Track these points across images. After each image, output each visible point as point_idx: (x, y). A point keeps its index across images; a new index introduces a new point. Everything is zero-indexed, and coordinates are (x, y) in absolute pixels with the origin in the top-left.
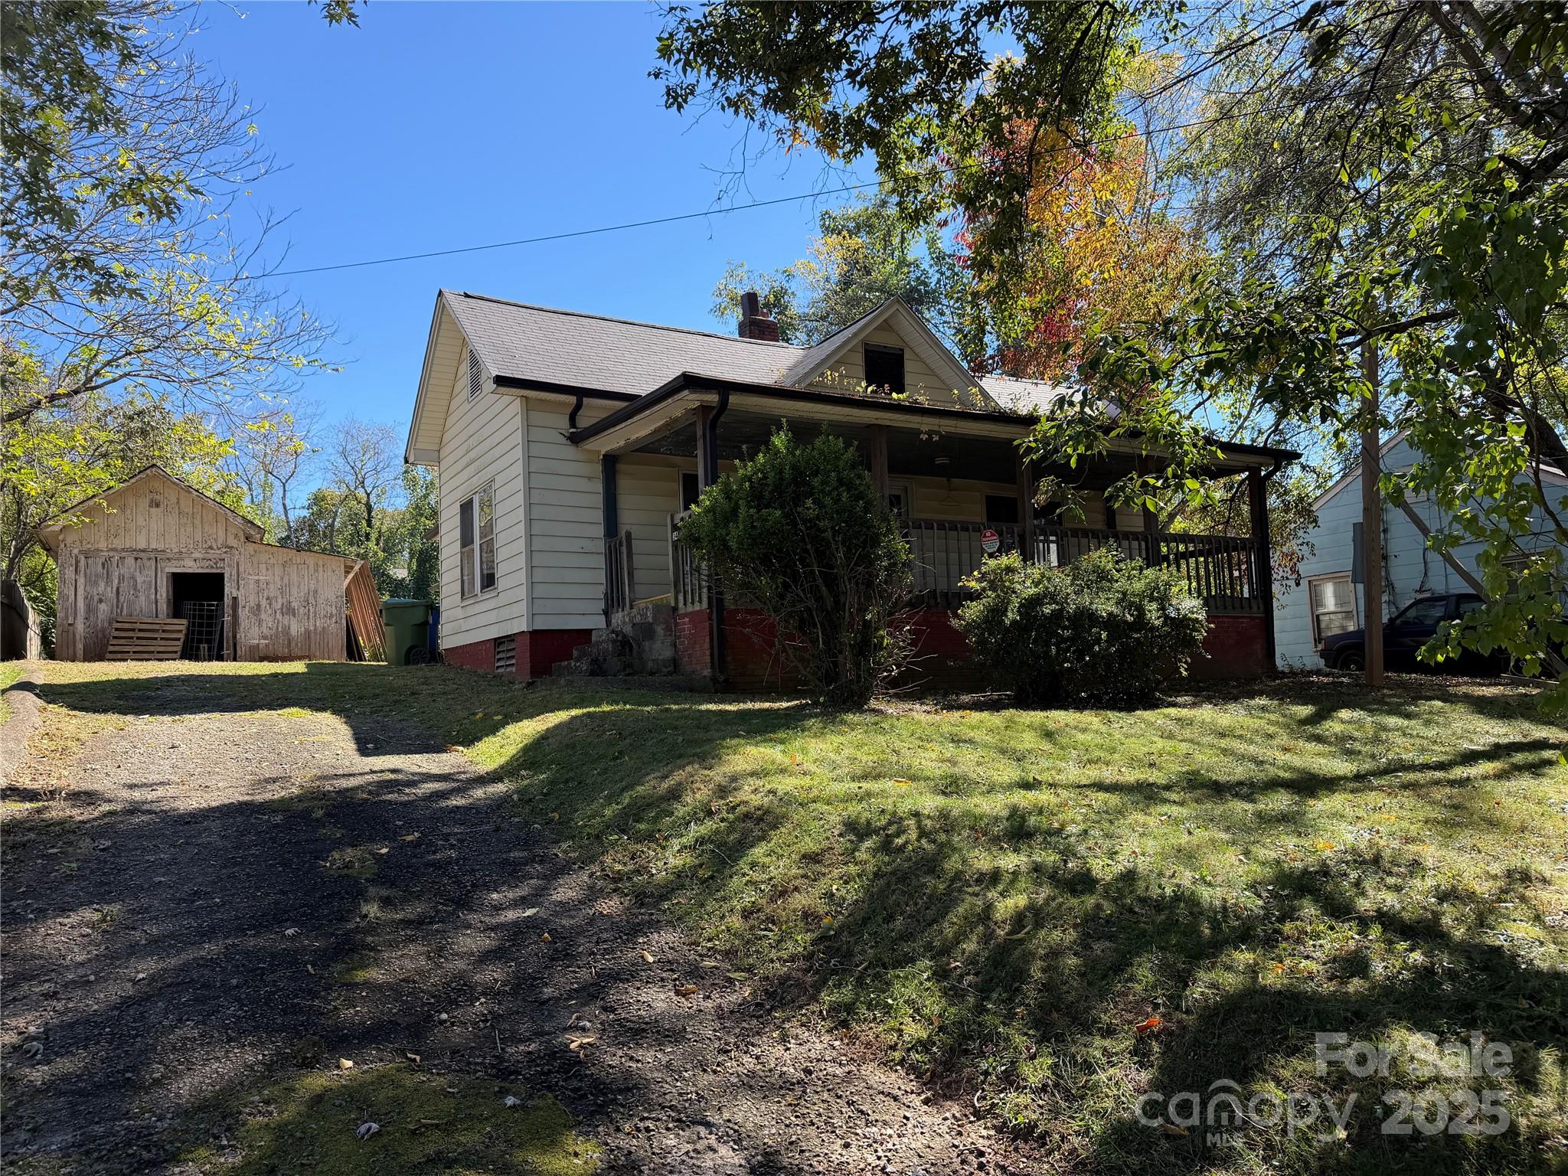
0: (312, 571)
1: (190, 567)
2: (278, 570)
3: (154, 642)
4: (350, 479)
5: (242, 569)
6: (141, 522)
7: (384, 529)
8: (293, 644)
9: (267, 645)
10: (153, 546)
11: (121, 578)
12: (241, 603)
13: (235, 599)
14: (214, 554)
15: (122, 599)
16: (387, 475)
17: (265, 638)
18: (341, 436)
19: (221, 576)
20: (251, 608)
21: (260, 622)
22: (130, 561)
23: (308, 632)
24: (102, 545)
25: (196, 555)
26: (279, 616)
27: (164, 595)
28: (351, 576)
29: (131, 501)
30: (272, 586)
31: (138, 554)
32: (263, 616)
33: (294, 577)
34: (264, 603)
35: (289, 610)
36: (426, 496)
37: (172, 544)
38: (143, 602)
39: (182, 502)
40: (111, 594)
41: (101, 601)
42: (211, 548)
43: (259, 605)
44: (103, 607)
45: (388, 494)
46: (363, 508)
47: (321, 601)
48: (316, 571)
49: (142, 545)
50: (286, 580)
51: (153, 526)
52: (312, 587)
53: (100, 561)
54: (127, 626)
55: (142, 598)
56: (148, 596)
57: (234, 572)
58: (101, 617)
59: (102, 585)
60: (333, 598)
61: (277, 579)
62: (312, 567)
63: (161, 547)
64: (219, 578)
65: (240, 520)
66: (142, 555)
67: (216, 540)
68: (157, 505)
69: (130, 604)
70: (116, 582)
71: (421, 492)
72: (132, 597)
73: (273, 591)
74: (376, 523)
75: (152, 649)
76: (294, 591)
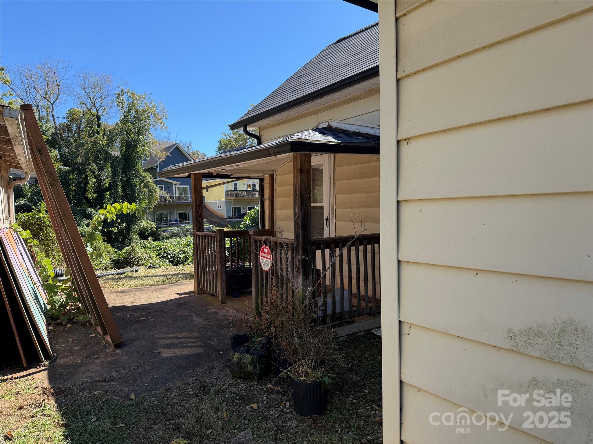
4: (88, 103)
7: (107, 129)
45: (108, 110)
46: (95, 118)
71: (125, 108)
74: (102, 126)
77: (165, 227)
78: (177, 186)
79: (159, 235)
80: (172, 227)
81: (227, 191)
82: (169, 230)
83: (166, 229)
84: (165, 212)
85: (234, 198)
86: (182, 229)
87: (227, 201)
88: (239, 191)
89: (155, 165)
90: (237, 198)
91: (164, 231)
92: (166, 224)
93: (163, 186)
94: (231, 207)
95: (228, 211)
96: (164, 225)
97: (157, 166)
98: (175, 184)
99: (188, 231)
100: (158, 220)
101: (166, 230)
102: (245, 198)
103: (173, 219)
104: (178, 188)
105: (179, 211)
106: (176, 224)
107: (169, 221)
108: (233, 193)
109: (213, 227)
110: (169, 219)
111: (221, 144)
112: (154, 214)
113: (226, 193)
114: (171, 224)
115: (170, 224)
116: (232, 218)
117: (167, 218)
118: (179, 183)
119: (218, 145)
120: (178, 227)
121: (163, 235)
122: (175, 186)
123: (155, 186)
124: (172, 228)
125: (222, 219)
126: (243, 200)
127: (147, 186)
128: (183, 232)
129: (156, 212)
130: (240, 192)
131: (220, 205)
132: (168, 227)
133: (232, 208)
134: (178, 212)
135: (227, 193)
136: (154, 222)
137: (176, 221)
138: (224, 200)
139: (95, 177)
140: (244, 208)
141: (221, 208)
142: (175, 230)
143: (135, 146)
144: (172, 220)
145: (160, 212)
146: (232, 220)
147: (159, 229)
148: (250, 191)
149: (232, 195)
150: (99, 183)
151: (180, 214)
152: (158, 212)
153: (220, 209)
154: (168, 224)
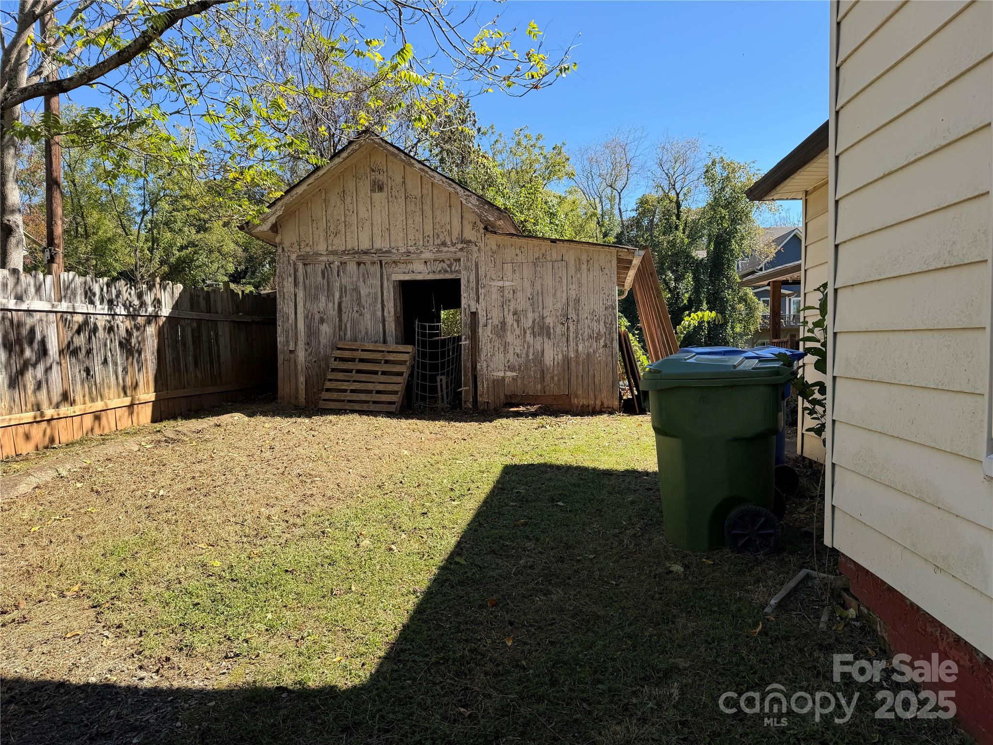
0: (572, 270)
1: (420, 272)
2: (527, 272)
3: (374, 378)
4: (665, 184)
5: (481, 272)
6: (363, 214)
7: (689, 219)
8: (548, 377)
9: (514, 379)
10: (378, 245)
11: (343, 290)
12: (482, 320)
13: (474, 315)
14: (448, 252)
15: (345, 317)
16: (693, 177)
17: (511, 368)
18: (659, 150)
19: (457, 283)
20: (495, 327)
21: (506, 345)
22: (352, 267)
23: (567, 360)
24: (322, 248)
25: (427, 255)
26: (529, 338)
27: (392, 310)
28: (632, 273)
29: (351, 185)
30: (519, 295)
31: (361, 256)
32: (510, 338)
33: (549, 281)
34: (510, 319)
35: (542, 330)
36: (723, 189)
37: (399, 243)
38: (369, 323)
39: (408, 182)
40: (333, 312)
41: (322, 321)
42: (444, 244)
43: (503, 323)
44: (325, 329)
45: (692, 193)
46: (674, 205)
47: (583, 315)
48: (578, 269)
49: (365, 245)
50: (538, 287)
51: (377, 218)
52: (573, 294)
53: (320, 268)
54: (347, 354)
55: (368, 316)
56: (374, 314)
57: (473, 277)
58: (323, 341)
59: (323, 299)
60: (601, 311)
61: (527, 284)
62: (572, 263)
63: (386, 246)
64: (455, 284)
65: (474, 200)
66: (365, 258)
67: (450, 233)
68: (381, 189)
69: (355, 323)
70: (337, 295)
71: (717, 187)
72: (356, 315)
73: (521, 302)
74: (683, 216)
75: (370, 387)
76: (549, 301)
89: (759, 268)
123: (757, 300)
127: (744, 300)
139: (670, 291)
143: (729, 241)
150: (676, 298)
152: (760, 341)
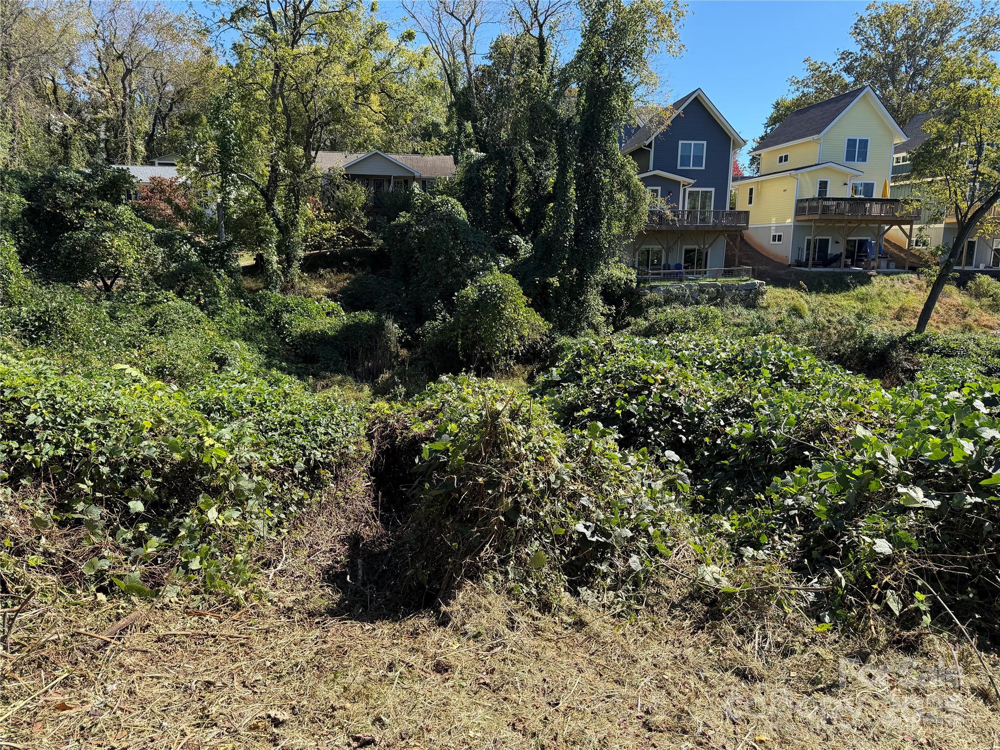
77: (654, 280)
78: (688, 190)
79: (640, 297)
80: (668, 280)
81: (802, 200)
82: (663, 286)
83: (657, 283)
84: (657, 247)
85: (817, 217)
86: (690, 287)
87: (797, 224)
88: (834, 199)
89: (647, 143)
90: (824, 217)
91: (652, 289)
92: (657, 274)
93: (659, 188)
94: (807, 238)
95: (797, 248)
96: (653, 274)
97: (650, 146)
98: (684, 185)
99: (703, 292)
100: (640, 264)
101: (656, 287)
102: (846, 218)
103: (672, 263)
104: (691, 193)
105: (686, 245)
106: (677, 274)
107: (664, 265)
108: (815, 204)
109: (761, 285)
110: (663, 263)
111: (778, 111)
112: (635, 250)
113: (797, 204)
114: (668, 274)
115: (664, 274)
116: (806, 265)
117: (659, 260)
118: (692, 181)
119: (770, 112)
120: (681, 280)
121: (648, 297)
122: (685, 190)
123: (643, 187)
124: (668, 284)
125: (782, 266)
126: (840, 221)
127: (625, 186)
128: (691, 293)
129: (639, 247)
130: (835, 203)
131: (777, 234)
132: (661, 280)
133: (809, 241)
134: (685, 247)
135: (801, 205)
136: (634, 268)
137: (678, 266)
138: (789, 221)
139: (530, 172)
140: (837, 242)
141: (779, 240)
142: (673, 286)
143: (609, 92)
144: (669, 266)
145: (647, 247)
146: (807, 269)
147: (642, 285)
148: (860, 199)
149: (813, 210)
150: (537, 184)
151: (687, 251)
152: (644, 247)
153: (777, 242)
154: (660, 274)
